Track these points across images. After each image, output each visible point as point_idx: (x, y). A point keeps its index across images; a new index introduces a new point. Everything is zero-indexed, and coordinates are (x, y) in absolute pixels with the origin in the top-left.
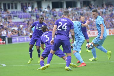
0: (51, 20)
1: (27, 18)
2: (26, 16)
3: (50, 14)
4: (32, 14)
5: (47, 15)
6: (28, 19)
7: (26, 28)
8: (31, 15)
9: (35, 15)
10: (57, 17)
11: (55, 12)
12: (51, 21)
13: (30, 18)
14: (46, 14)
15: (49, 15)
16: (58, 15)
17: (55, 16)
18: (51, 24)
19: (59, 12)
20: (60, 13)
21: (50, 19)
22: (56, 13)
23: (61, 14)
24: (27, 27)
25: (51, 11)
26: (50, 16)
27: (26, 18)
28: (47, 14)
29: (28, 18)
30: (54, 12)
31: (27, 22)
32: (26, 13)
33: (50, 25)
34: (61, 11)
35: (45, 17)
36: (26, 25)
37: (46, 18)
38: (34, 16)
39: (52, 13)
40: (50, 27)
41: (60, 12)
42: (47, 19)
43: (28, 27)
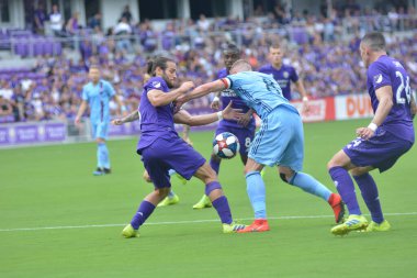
0: (134, 64)
1: (48, 55)
2: (44, 46)
3: (132, 41)
4: (64, 40)
5: (120, 44)
6: (51, 60)
7: (45, 93)
8: (63, 45)
9: (76, 45)
10: (156, 53)
11: (149, 34)
12: (134, 68)
13: (60, 54)
14: (116, 40)
15: (128, 42)
16: (160, 46)
17: (151, 49)
18: (134, 76)
19: (163, 33)
20: (169, 38)
21: (130, 58)
22: (155, 37)
23: (172, 41)
24: (47, 89)
25: (136, 31)
26: (130, 48)
27: (44, 55)
28: (121, 40)
29: (52, 55)
30: (146, 34)
31: (46, 70)
32: (45, 37)
33: (134, 81)
34: (173, 30)
35: (114, 51)
36: (45, 81)
37: (118, 57)
38: (72, 48)
39: (137, 38)
40: (131, 87)
41: (170, 34)
42: (122, 58)
43: (51, 89)
